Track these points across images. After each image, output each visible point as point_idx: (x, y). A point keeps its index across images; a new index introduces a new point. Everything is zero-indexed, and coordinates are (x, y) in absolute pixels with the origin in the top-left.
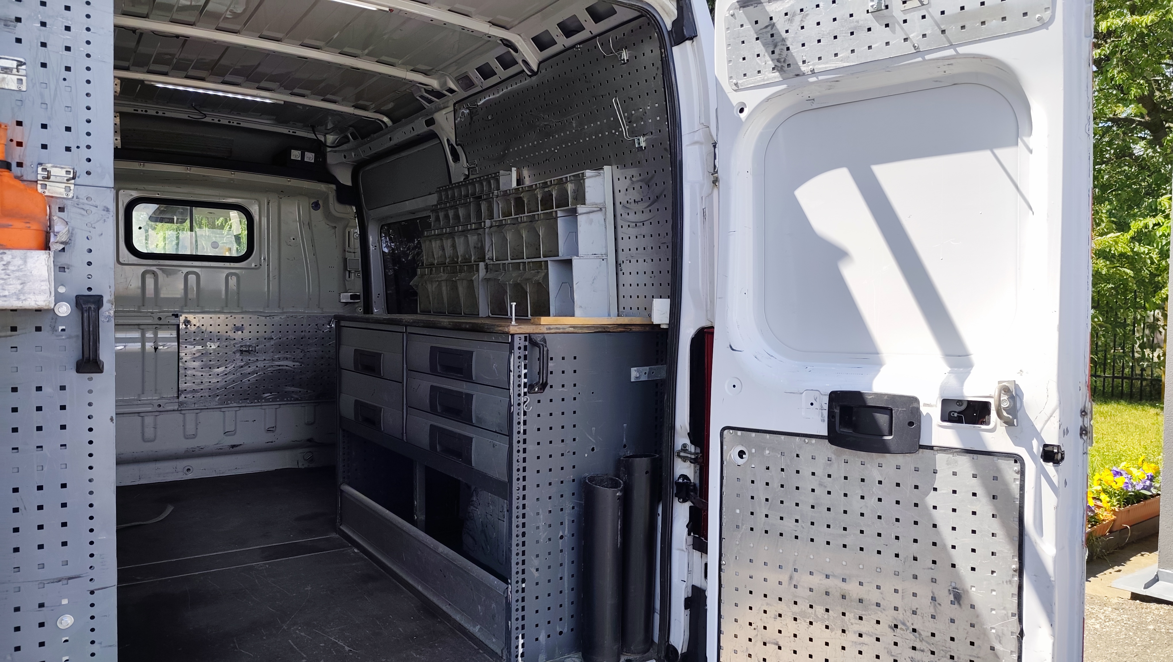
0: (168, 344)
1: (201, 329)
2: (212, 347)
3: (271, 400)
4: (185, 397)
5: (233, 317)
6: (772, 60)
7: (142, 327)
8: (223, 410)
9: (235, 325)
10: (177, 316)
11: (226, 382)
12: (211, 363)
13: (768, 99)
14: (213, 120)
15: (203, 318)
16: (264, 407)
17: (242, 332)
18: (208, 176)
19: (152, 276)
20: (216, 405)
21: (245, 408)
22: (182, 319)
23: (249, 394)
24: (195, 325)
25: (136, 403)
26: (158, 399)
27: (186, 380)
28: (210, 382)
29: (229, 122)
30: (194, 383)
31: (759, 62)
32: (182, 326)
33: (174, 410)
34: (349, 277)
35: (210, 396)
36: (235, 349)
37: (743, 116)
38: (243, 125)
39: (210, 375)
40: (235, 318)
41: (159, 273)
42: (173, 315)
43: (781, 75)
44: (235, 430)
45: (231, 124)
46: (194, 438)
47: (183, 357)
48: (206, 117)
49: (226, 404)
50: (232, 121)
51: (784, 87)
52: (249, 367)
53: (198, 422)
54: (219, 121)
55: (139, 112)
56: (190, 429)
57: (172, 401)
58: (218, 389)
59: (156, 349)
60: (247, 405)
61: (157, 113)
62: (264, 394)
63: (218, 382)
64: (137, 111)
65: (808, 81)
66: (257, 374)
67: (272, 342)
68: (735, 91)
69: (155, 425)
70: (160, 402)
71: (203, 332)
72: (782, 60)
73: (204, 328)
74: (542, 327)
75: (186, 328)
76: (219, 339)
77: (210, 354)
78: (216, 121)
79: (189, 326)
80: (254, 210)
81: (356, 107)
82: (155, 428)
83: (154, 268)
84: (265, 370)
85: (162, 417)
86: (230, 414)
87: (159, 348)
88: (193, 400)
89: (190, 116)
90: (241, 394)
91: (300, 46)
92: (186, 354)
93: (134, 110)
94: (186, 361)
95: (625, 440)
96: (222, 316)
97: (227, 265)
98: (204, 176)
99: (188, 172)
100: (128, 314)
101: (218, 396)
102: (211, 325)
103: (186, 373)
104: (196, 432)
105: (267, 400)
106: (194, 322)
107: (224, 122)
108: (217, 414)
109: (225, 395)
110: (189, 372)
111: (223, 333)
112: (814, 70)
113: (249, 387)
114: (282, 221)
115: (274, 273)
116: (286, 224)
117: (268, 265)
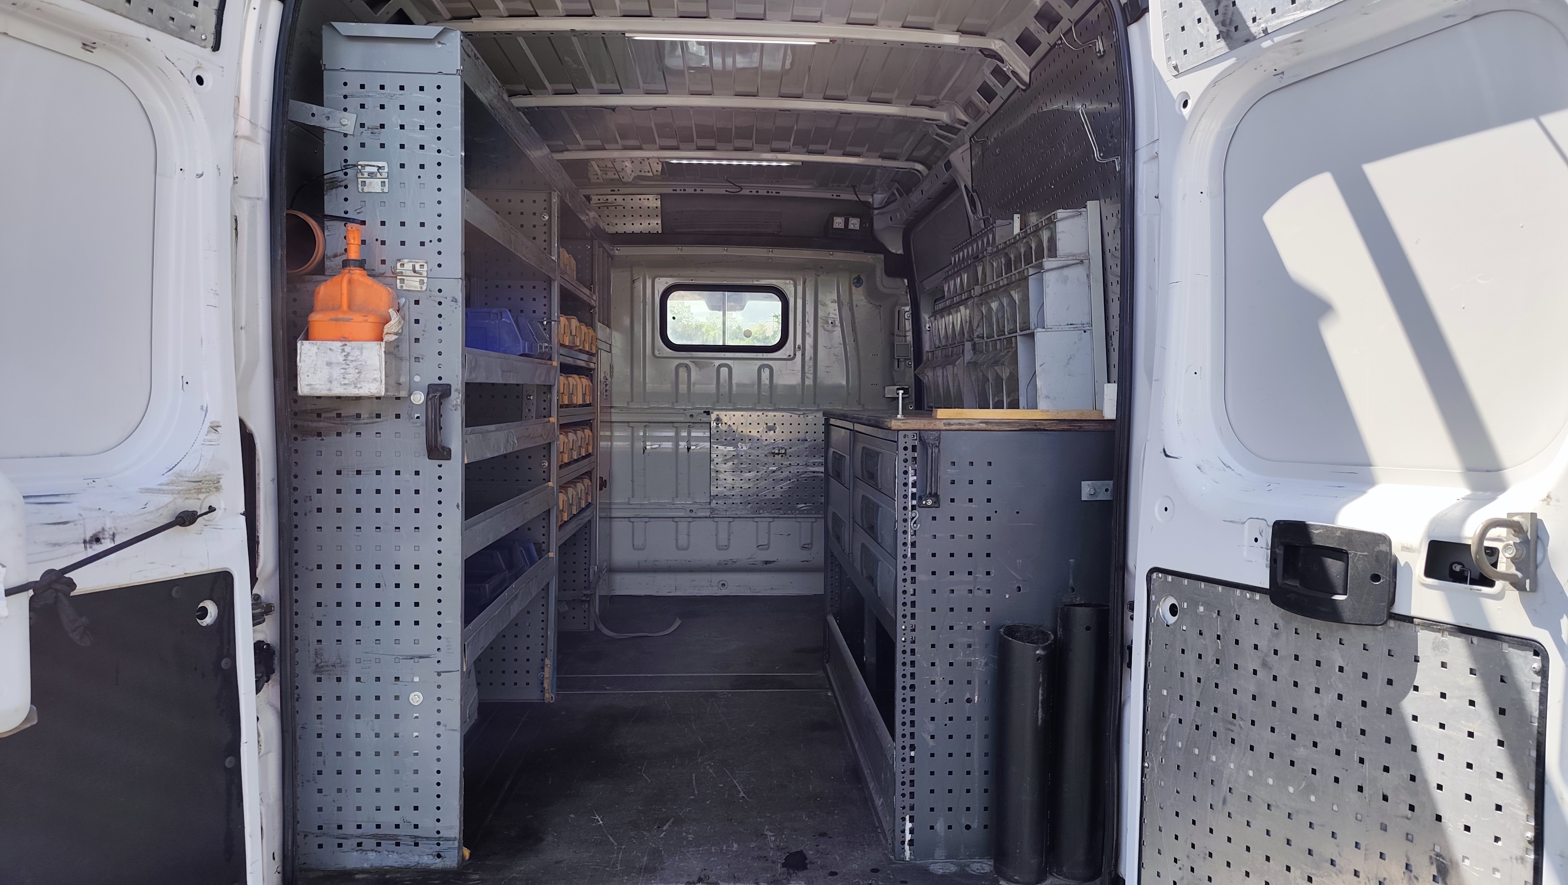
0: (701, 443)
1: (732, 428)
2: (744, 449)
3: (805, 512)
4: (717, 503)
5: (765, 415)
6: (1216, 24)
7: (676, 425)
8: (756, 520)
9: (766, 424)
10: (708, 413)
11: (757, 488)
12: (743, 466)
13: (1215, 83)
14: (751, 192)
15: (734, 415)
16: (799, 520)
17: (775, 432)
18: (745, 256)
19: (685, 369)
20: (747, 514)
21: (779, 519)
22: (713, 416)
23: (781, 504)
24: (726, 423)
25: (668, 506)
26: (691, 504)
27: (717, 484)
28: (741, 488)
29: (768, 192)
30: (725, 487)
31: (1201, 30)
32: (714, 424)
33: (706, 517)
34: (898, 367)
35: (741, 503)
36: (766, 453)
37: (1186, 112)
38: (783, 193)
39: (741, 480)
40: (767, 416)
41: (692, 366)
42: (704, 412)
43: (1227, 44)
44: (769, 544)
45: (770, 194)
46: (727, 549)
47: (715, 459)
48: (742, 189)
49: (758, 514)
50: (770, 191)
51: (1232, 61)
52: (782, 472)
53: (731, 531)
54: (757, 192)
55: (678, 192)
56: (723, 539)
57: (703, 507)
58: (749, 496)
59: (689, 449)
60: (780, 516)
61: (695, 190)
62: (797, 504)
63: (749, 488)
64: (676, 190)
65: (1261, 48)
66: (790, 480)
67: (806, 444)
68: (1175, 76)
69: (689, 532)
70: (693, 507)
71: (734, 432)
72: (1228, 21)
73: (734, 428)
74: (938, 422)
75: (717, 427)
76: (750, 440)
77: (742, 456)
78: (754, 192)
79: (720, 424)
80: (789, 290)
81: (884, 157)
82: (689, 535)
83: (687, 362)
84: (798, 476)
85: (695, 524)
86: (763, 524)
87: (692, 447)
88: (725, 507)
89: (728, 190)
90: (773, 503)
91: (780, 98)
92: (717, 456)
93: (673, 190)
94: (717, 464)
95: (1071, 581)
96: (755, 414)
97: (760, 355)
98: (740, 256)
99: (725, 253)
100: (661, 411)
101: (749, 503)
102: (742, 424)
103: (717, 476)
104: (729, 542)
105: (801, 511)
106: (725, 420)
107: (763, 192)
108: (751, 524)
109: (757, 504)
110: (721, 476)
111: (754, 433)
112: (1266, 29)
113: (781, 496)
114: (819, 303)
115: (809, 363)
116: (823, 305)
117: (803, 355)
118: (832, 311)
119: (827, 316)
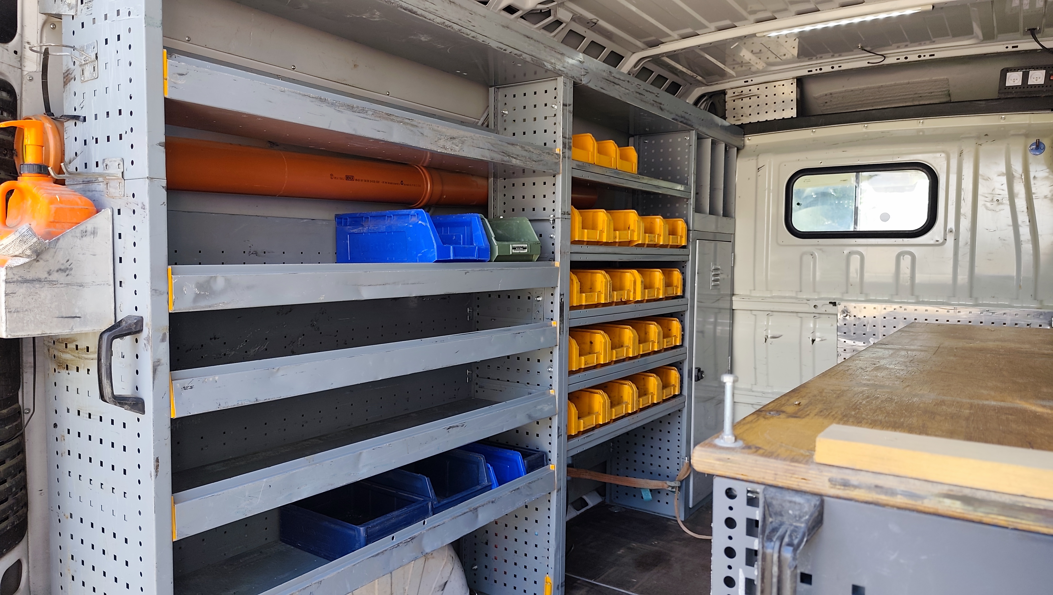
1: (863, 322)
5: (903, 309)
7: (800, 315)
10: (834, 304)
14: (898, 59)
15: (865, 308)
18: (888, 132)
19: (810, 257)
24: (855, 316)
29: (920, 56)
32: (840, 316)
38: (938, 55)
40: (906, 309)
41: (818, 254)
42: (830, 303)
48: (885, 57)
50: (922, 55)
54: (906, 58)
59: (813, 340)
71: (864, 325)
73: (866, 321)
75: (844, 319)
78: (902, 60)
79: (848, 317)
80: (940, 165)
83: (812, 249)
87: (818, 339)
89: (870, 61)
92: (845, 350)
93: (809, 71)
96: (890, 307)
97: (900, 241)
99: (864, 130)
100: (784, 300)
102: (875, 317)
106: (853, 312)
107: (913, 58)
114: (980, 177)
115: (964, 250)
116: (986, 180)
117: (956, 240)
118: (998, 185)
119: (991, 192)
